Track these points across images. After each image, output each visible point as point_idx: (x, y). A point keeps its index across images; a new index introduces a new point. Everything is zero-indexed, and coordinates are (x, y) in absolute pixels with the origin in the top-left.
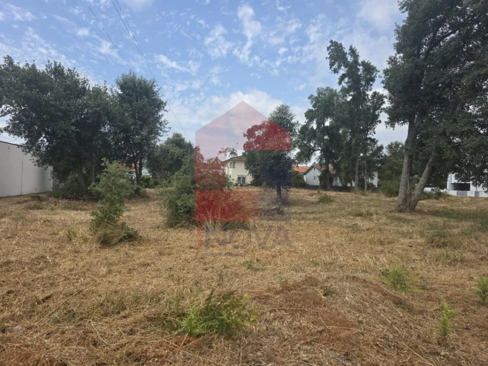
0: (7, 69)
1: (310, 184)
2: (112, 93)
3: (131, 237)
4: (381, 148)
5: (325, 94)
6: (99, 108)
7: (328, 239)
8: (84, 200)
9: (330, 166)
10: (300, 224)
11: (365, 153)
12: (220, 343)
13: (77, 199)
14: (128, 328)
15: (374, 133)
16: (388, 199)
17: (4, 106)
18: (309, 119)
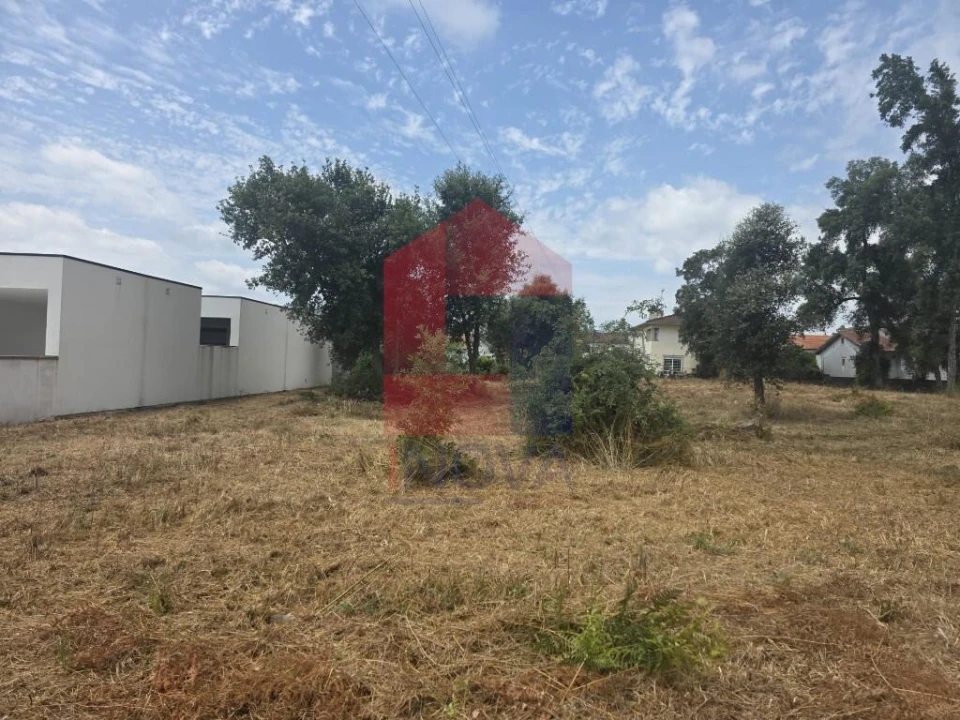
0: (264, 179)
1: (832, 375)
2: (428, 207)
3: (462, 471)
5: (868, 174)
6: (405, 237)
7: (881, 497)
8: (382, 401)
9: (882, 333)
10: (810, 462)
12: (649, 692)
13: (371, 399)
14: (470, 639)
17: (259, 242)
18: (829, 231)
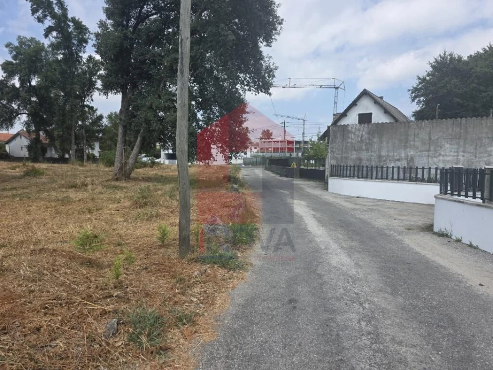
1: (15, 156)
4: (101, 117)
5: (29, 46)
9: (41, 133)
11: (83, 121)
15: (92, 100)
16: (107, 169)
18: (8, 74)
